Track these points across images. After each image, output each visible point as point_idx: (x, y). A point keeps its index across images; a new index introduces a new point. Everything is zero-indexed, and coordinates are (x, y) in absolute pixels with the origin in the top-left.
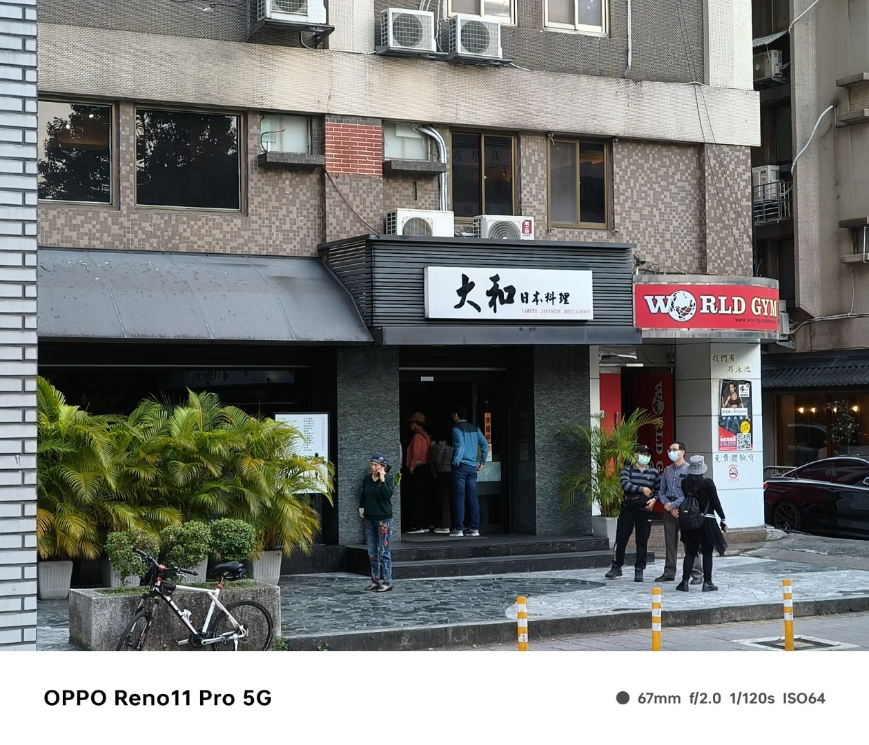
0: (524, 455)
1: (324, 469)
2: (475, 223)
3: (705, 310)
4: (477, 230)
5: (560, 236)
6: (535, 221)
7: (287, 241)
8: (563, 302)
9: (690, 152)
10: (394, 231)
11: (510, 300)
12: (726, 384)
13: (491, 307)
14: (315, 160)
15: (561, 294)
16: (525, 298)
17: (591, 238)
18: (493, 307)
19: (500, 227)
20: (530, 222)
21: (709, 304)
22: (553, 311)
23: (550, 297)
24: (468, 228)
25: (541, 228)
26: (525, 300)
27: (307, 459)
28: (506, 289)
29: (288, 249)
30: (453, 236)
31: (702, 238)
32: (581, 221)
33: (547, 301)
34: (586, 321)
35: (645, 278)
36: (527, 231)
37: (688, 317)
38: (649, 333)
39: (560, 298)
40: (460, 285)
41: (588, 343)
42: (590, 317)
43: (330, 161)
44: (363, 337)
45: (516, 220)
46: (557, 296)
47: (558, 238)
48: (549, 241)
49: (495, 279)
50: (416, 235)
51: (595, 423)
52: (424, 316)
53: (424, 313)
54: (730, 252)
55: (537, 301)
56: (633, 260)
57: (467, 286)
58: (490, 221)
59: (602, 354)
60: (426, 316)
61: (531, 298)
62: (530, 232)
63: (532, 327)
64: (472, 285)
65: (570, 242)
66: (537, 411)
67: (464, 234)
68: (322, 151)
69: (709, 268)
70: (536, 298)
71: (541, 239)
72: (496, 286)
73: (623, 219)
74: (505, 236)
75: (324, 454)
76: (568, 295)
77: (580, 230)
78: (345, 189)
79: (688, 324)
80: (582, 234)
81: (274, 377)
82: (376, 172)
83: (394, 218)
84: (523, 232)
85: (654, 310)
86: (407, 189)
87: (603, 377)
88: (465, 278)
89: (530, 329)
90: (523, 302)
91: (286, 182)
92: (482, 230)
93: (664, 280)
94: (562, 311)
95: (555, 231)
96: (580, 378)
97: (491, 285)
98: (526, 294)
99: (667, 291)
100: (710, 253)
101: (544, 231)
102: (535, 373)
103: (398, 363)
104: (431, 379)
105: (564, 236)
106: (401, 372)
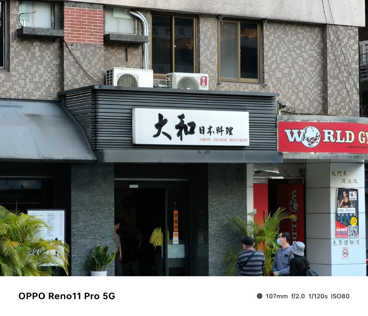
0: (201, 239)
1: (62, 249)
2: (168, 78)
3: (326, 140)
4: (169, 83)
5: (227, 88)
6: (209, 77)
7: (37, 89)
8: (229, 133)
9: (317, 30)
10: (112, 83)
11: (192, 132)
12: (341, 191)
13: (178, 136)
14: (56, 33)
15: (227, 128)
16: (202, 130)
17: (248, 89)
18: (180, 137)
19: (184, 81)
20: (206, 78)
21: (329, 136)
22: (222, 140)
23: (219, 130)
24: (163, 81)
25: (213, 82)
26: (202, 132)
27: (49, 242)
28: (189, 124)
29: (37, 95)
30: (152, 87)
31: (325, 90)
32: (241, 77)
33: (217, 132)
34: (244, 147)
35: (286, 117)
36: (204, 84)
37: (315, 145)
38: (288, 155)
39: (227, 131)
40: (157, 121)
41: (246, 162)
42: (247, 144)
43: (67, 33)
44: (89, 157)
45: (196, 76)
46: (224, 129)
47: (225, 89)
48: (219, 91)
49: (182, 117)
50: (127, 86)
51: (250, 219)
52: (132, 143)
53: (132, 140)
54: (343, 100)
55: (211, 133)
56: (276, 105)
57: (162, 122)
58: (178, 76)
59: (255, 170)
60: (134, 143)
61: (206, 130)
62: (206, 85)
63: (207, 151)
64: (166, 121)
65: (233, 92)
66: (210, 209)
67: (160, 85)
68: (62, 27)
69: (330, 111)
70: (210, 130)
71: (213, 89)
72: (182, 122)
73: (270, 76)
74: (188, 87)
75: (62, 238)
76: (232, 128)
77: (240, 84)
78: (77, 54)
79: (315, 150)
80: (242, 86)
81: (26, 184)
82: (100, 42)
83: (112, 74)
84: (201, 84)
85: (291, 140)
86: (120, 54)
87: (256, 187)
88: (161, 116)
89: (206, 152)
90: (201, 133)
91: (37, 48)
92: (173, 83)
93: (298, 119)
94: (228, 140)
95: (223, 84)
96: (239, 187)
97: (178, 121)
98: (203, 127)
99: (301, 126)
100: (330, 100)
101: (215, 84)
102: (209, 183)
103: (113, 175)
104: (136, 186)
105: (230, 88)
106: (115, 181)
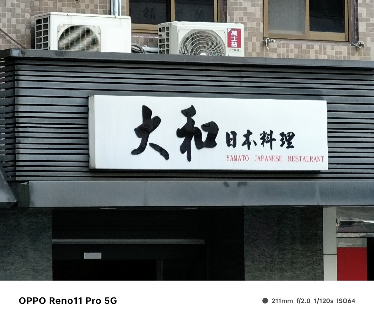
2: (162, 33)
4: (164, 44)
5: (282, 51)
6: (246, 29)
8: (286, 145)
10: (46, 45)
11: (211, 143)
13: (183, 152)
15: (282, 134)
16: (231, 140)
17: (325, 53)
18: (186, 153)
20: (239, 31)
22: (272, 159)
23: (267, 138)
24: (151, 40)
25: (254, 39)
26: (232, 143)
28: (205, 127)
30: (130, 51)
32: (311, 30)
33: (263, 143)
34: (318, 172)
36: (234, 44)
39: (282, 140)
40: (139, 121)
41: (321, 203)
42: (323, 166)
45: (219, 29)
46: (277, 136)
47: (279, 55)
48: (266, 59)
49: (190, 112)
50: (76, 50)
52: (88, 167)
53: (88, 162)
55: (249, 144)
57: (149, 123)
59: (341, 219)
60: (92, 166)
61: (240, 139)
62: (239, 46)
63: (242, 181)
64: (157, 121)
65: (295, 60)
67: (146, 48)
70: (248, 139)
71: (254, 55)
72: (191, 122)
73: (371, 27)
74: (203, 51)
76: (293, 135)
77: (310, 43)
80: (313, 48)
83: (46, 26)
84: (229, 45)
87: (342, 253)
88: (146, 111)
89: (239, 185)
90: (229, 145)
92: (171, 43)
94: (285, 159)
95: (275, 44)
96: (308, 254)
97: (183, 121)
98: (234, 133)
101: (258, 44)
102: (246, 247)
103: (50, 234)
104: (98, 256)
105: (287, 51)
106: (55, 246)
